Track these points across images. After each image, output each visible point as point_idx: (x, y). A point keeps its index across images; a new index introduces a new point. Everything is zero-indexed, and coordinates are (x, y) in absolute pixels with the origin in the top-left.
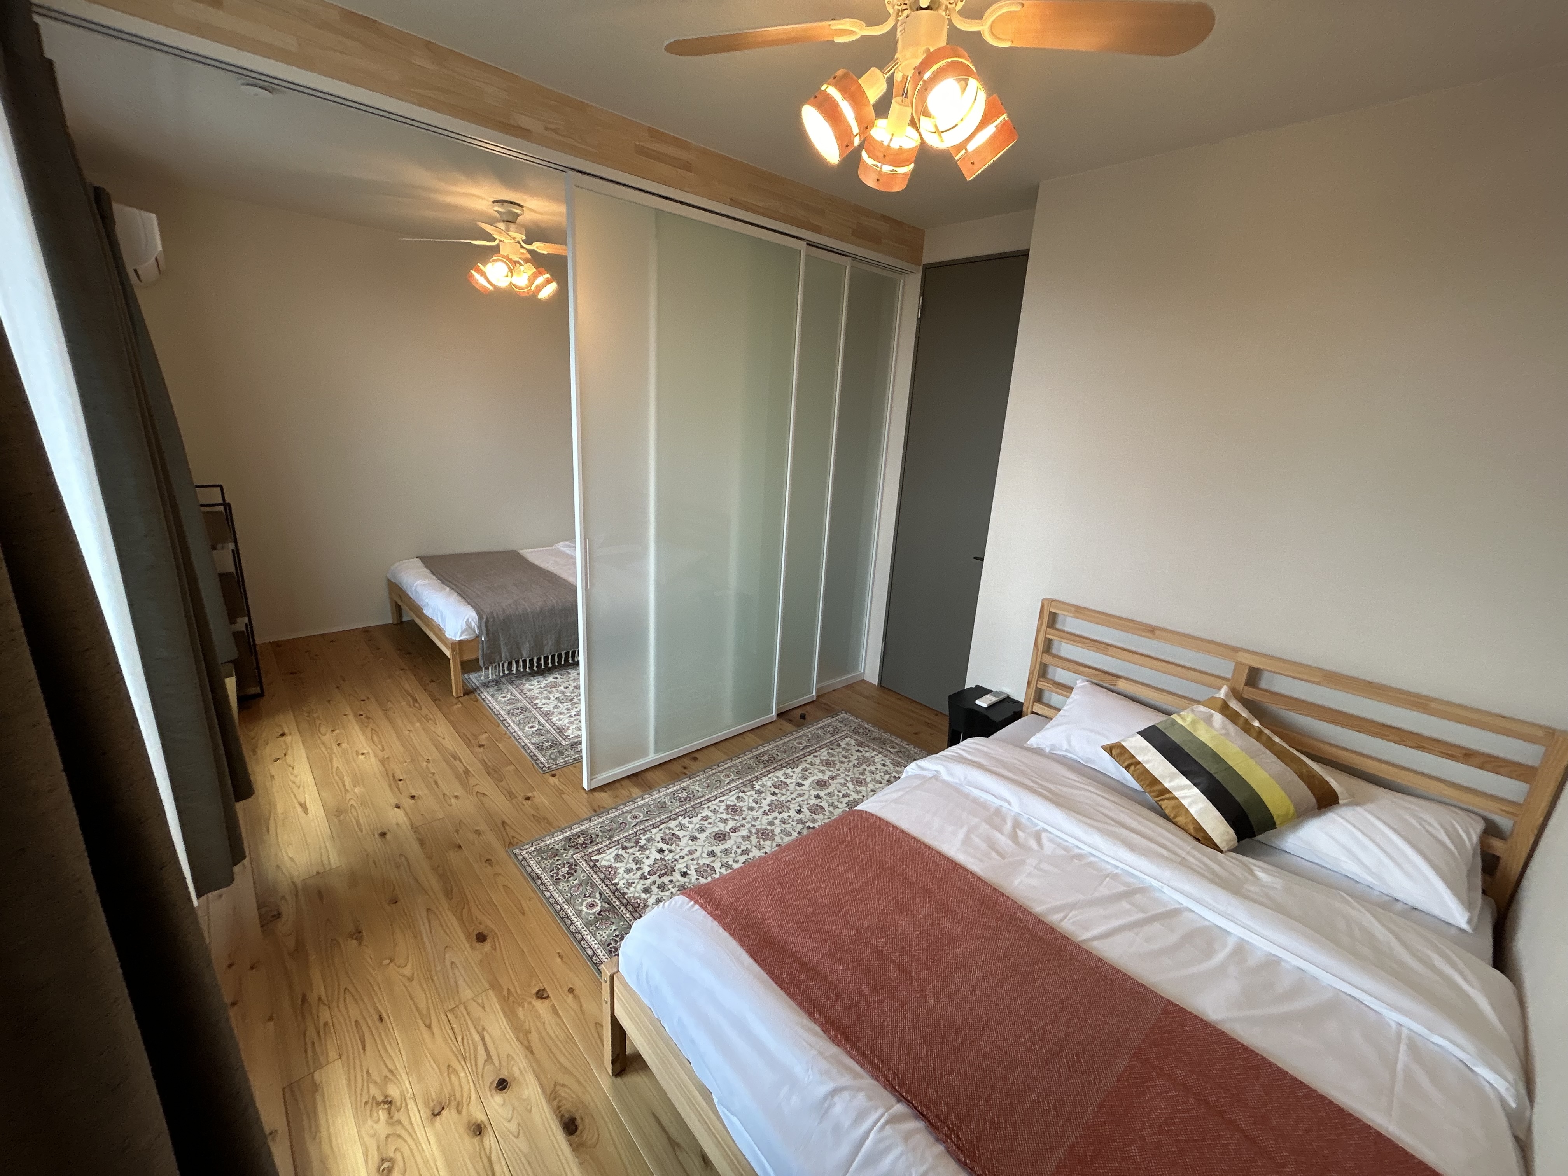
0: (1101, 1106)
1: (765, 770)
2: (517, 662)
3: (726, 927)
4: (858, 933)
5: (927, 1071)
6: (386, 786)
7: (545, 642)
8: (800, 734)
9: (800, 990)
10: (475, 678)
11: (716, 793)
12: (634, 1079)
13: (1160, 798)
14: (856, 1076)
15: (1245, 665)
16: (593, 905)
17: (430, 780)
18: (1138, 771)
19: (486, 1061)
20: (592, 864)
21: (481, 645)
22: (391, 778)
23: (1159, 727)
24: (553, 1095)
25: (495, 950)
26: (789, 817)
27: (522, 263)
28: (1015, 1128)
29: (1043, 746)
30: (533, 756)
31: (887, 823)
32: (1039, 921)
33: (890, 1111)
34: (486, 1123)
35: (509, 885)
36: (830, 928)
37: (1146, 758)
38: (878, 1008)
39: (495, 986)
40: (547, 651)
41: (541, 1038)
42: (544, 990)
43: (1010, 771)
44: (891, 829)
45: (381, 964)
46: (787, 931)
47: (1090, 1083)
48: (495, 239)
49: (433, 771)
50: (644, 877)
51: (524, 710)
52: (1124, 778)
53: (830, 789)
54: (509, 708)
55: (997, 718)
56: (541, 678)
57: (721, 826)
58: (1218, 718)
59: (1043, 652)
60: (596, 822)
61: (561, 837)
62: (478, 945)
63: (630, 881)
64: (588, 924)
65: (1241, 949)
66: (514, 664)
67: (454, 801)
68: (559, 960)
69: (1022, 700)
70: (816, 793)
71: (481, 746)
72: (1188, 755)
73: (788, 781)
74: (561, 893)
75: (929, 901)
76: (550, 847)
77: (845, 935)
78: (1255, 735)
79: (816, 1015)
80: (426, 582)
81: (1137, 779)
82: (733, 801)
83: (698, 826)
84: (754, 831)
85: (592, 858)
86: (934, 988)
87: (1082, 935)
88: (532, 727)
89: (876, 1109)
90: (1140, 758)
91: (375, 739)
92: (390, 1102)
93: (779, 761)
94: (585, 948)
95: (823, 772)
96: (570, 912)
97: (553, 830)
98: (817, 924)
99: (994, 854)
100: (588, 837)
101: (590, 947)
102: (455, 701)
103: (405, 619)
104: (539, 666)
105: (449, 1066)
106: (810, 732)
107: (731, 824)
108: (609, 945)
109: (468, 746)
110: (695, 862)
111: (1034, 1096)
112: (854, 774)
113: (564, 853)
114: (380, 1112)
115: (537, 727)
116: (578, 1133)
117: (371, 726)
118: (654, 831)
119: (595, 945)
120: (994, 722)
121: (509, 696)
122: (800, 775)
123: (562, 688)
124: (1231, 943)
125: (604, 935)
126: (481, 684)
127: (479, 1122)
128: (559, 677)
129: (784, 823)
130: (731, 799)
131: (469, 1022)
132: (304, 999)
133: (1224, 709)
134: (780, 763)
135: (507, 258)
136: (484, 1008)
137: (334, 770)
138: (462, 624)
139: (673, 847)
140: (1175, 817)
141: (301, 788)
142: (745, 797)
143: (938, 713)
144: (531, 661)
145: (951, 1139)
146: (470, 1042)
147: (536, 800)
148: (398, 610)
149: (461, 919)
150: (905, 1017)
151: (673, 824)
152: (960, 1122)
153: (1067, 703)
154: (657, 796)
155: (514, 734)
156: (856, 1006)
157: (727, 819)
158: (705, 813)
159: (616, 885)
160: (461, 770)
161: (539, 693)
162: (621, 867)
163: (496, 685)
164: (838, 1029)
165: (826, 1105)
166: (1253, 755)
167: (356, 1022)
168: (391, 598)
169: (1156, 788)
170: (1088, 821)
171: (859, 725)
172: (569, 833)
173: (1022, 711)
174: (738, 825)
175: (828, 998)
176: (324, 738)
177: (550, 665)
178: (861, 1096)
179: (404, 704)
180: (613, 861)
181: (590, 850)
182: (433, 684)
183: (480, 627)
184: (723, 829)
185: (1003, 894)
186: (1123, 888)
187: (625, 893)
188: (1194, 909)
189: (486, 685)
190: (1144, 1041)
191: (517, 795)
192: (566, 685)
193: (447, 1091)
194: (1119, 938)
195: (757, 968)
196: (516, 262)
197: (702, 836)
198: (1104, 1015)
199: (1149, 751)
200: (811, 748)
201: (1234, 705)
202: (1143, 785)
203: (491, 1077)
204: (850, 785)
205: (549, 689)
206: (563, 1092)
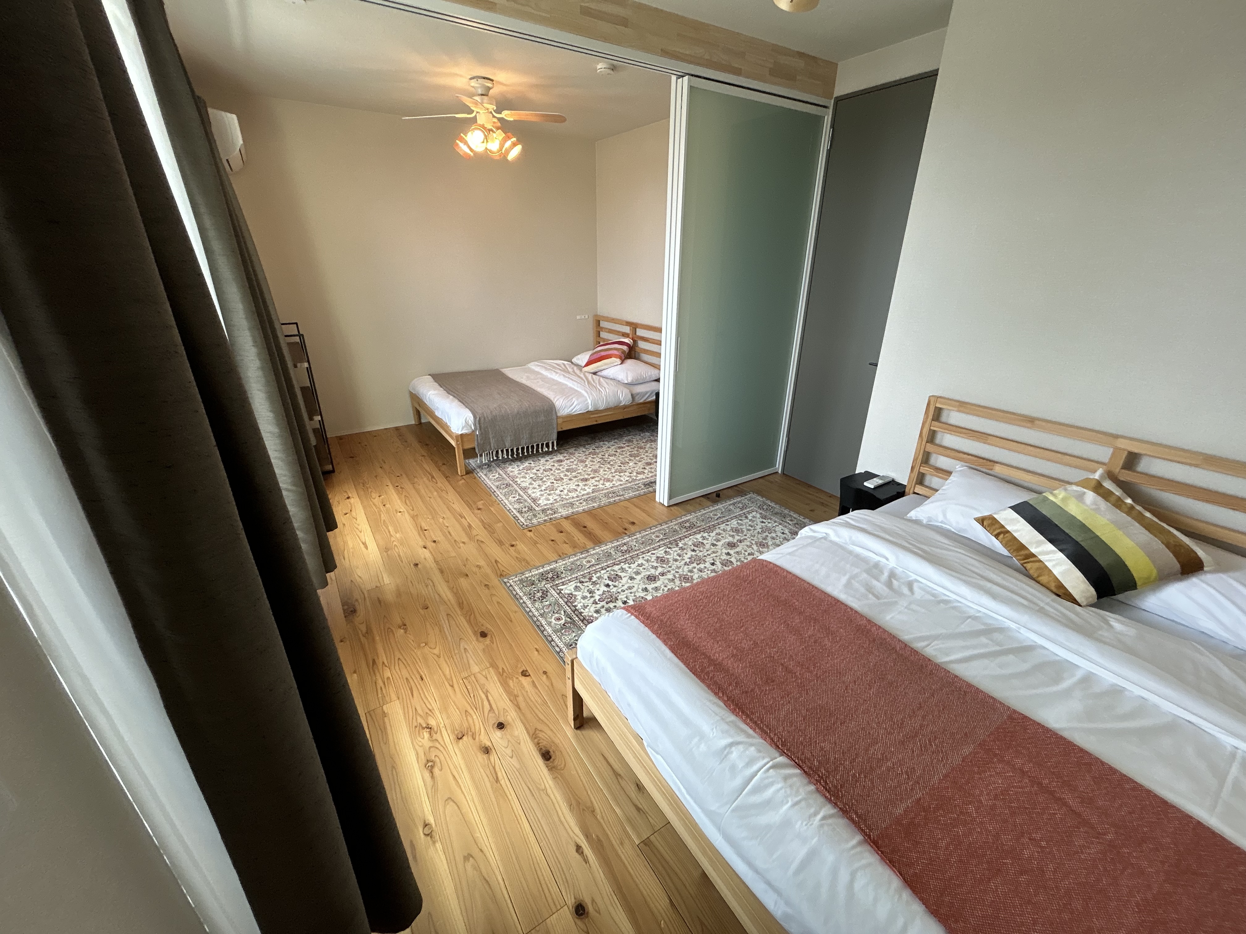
0: (946, 776)
1: (686, 533)
2: (502, 451)
3: (654, 632)
4: (756, 644)
5: (805, 739)
6: (416, 533)
7: (522, 437)
8: (715, 508)
9: (708, 677)
10: (472, 462)
11: (649, 548)
12: (589, 733)
13: (1026, 561)
14: (749, 736)
15: (1124, 450)
16: (560, 619)
17: (446, 531)
18: (1006, 539)
19: (489, 711)
20: (558, 591)
21: (476, 438)
22: (419, 528)
23: (1031, 502)
24: (534, 736)
25: (493, 643)
26: (705, 567)
27: (494, 130)
28: (872, 783)
29: (921, 518)
30: (515, 517)
31: (783, 570)
32: (905, 646)
33: (774, 761)
34: (491, 747)
35: (501, 602)
36: (733, 638)
37: (1015, 528)
38: (768, 694)
39: (494, 665)
40: (524, 443)
41: (525, 700)
42: (527, 671)
43: (889, 535)
44: (785, 573)
45: (419, 646)
46: (700, 638)
47: (938, 760)
48: (473, 111)
49: (447, 525)
50: (595, 603)
51: (508, 485)
52: (993, 545)
53: (738, 549)
54: (497, 484)
55: (881, 496)
56: (519, 463)
57: (653, 571)
58: (1090, 496)
59: (927, 442)
60: (560, 564)
61: (536, 572)
62: (481, 639)
63: (586, 605)
64: (556, 631)
65: (1088, 679)
66: (500, 452)
67: (462, 545)
68: (536, 653)
69: (905, 483)
70: (727, 552)
71: (479, 509)
72: (1057, 525)
73: (705, 542)
74: (537, 610)
75: (814, 626)
76: (529, 579)
77: (745, 644)
78: (1126, 510)
79: (721, 695)
80: (436, 392)
81: (1005, 546)
82: (662, 554)
83: (635, 570)
84: (677, 576)
85: (559, 588)
86: (814, 685)
87: (941, 659)
88: (514, 497)
89: (764, 758)
90: (1009, 528)
91: (408, 502)
92: (430, 728)
93: (698, 527)
94: (554, 646)
95: (733, 536)
96: (543, 622)
97: (530, 568)
98: (723, 635)
99: (871, 596)
100: (555, 574)
101: (558, 646)
102: (460, 478)
103: (423, 421)
104: (518, 454)
105: (466, 711)
106: (723, 507)
107: (660, 570)
108: (570, 646)
109: (470, 509)
110: (633, 595)
111: (889, 764)
112: (758, 538)
113: (538, 583)
114: (425, 733)
115: (518, 497)
116: (551, 760)
117: (404, 494)
118: (603, 572)
119: (561, 645)
120: (879, 499)
121: (497, 476)
122: (714, 538)
123: (534, 471)
124: (1079, 674)
125: (567, 639)
126: (478, 466)
127: (487, 746)
128: (532, 463)
129: (701, 571)
130: (660, 552)
131: (478, 686)
132: (374, 662)
133: (1098, 488)
134: (699, 529)
135: (483, 126)
136: (487, 678)
137: (382, 522)
138: (462, 422)
139: (616, 584)
140: (1038, 576)
141: (362, 532)
142: (670, 551)
143: (831, 496)
144: (512, 450)
145: (820, 783)
146: (479, 698)
147: (519, 547)
148: (418, 414)
149: (469, 622)
150: (789, 702)
151: (616, 568)
152: (829, 774)
153: (946, 484)
154: (605, 548)
155: (502, 502)
156: (751, 691)
157: (657, 567)
158: (640, 561)
159: (575, 606)
160: (466, 524)
161: (519, 474)
162: (579, 594)
163: (488, 468)
164: (737, 705)
165: (726, 752)
166: (1120, 526)
167: (407, 679)
168: (413, 407)
169: (1023, 552)
170: (958, 575)
171: (764, 502)
172: (541, 570)
173: (904, 492)
174: (665, 571)
175: (730, 684)
176: (376, 501)
177: (526, 454)
178: (753, 749)
179: (425, 479)
180: (573, 590)
181: (557, 582)
182: (445, 466)
183: (475, 425)
184: (654, 573)
185: (876, 625)
186: (983, 627)
187: (581, 613)
188: (1047, 647)
189: (481, 467)
190: (989, 736)
191: (505, 543)
192: (538, 468)
193: (465, 725)
194: (975, 664)
195: (676, 660)
196: (490, 130)
197: (639, 577)
198: (955, 716)
199: (1019, 522)
200: (724, 519)
201: (1108, 485)
202: (1011, 550)
203: (493, 721)
204: (755, 547)
205: (525, 471)
206: (541, 735)
